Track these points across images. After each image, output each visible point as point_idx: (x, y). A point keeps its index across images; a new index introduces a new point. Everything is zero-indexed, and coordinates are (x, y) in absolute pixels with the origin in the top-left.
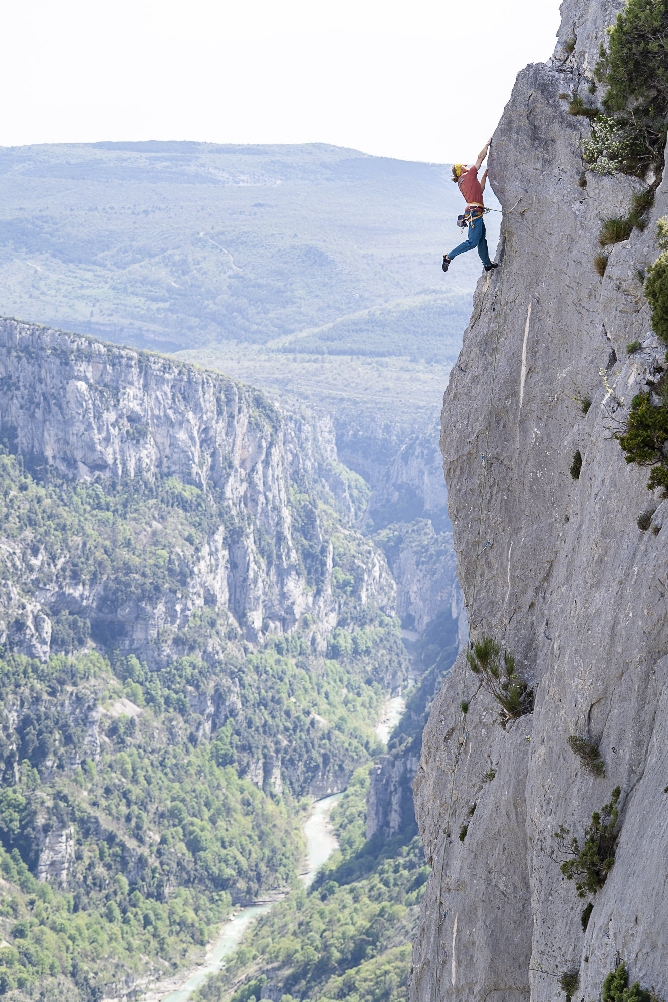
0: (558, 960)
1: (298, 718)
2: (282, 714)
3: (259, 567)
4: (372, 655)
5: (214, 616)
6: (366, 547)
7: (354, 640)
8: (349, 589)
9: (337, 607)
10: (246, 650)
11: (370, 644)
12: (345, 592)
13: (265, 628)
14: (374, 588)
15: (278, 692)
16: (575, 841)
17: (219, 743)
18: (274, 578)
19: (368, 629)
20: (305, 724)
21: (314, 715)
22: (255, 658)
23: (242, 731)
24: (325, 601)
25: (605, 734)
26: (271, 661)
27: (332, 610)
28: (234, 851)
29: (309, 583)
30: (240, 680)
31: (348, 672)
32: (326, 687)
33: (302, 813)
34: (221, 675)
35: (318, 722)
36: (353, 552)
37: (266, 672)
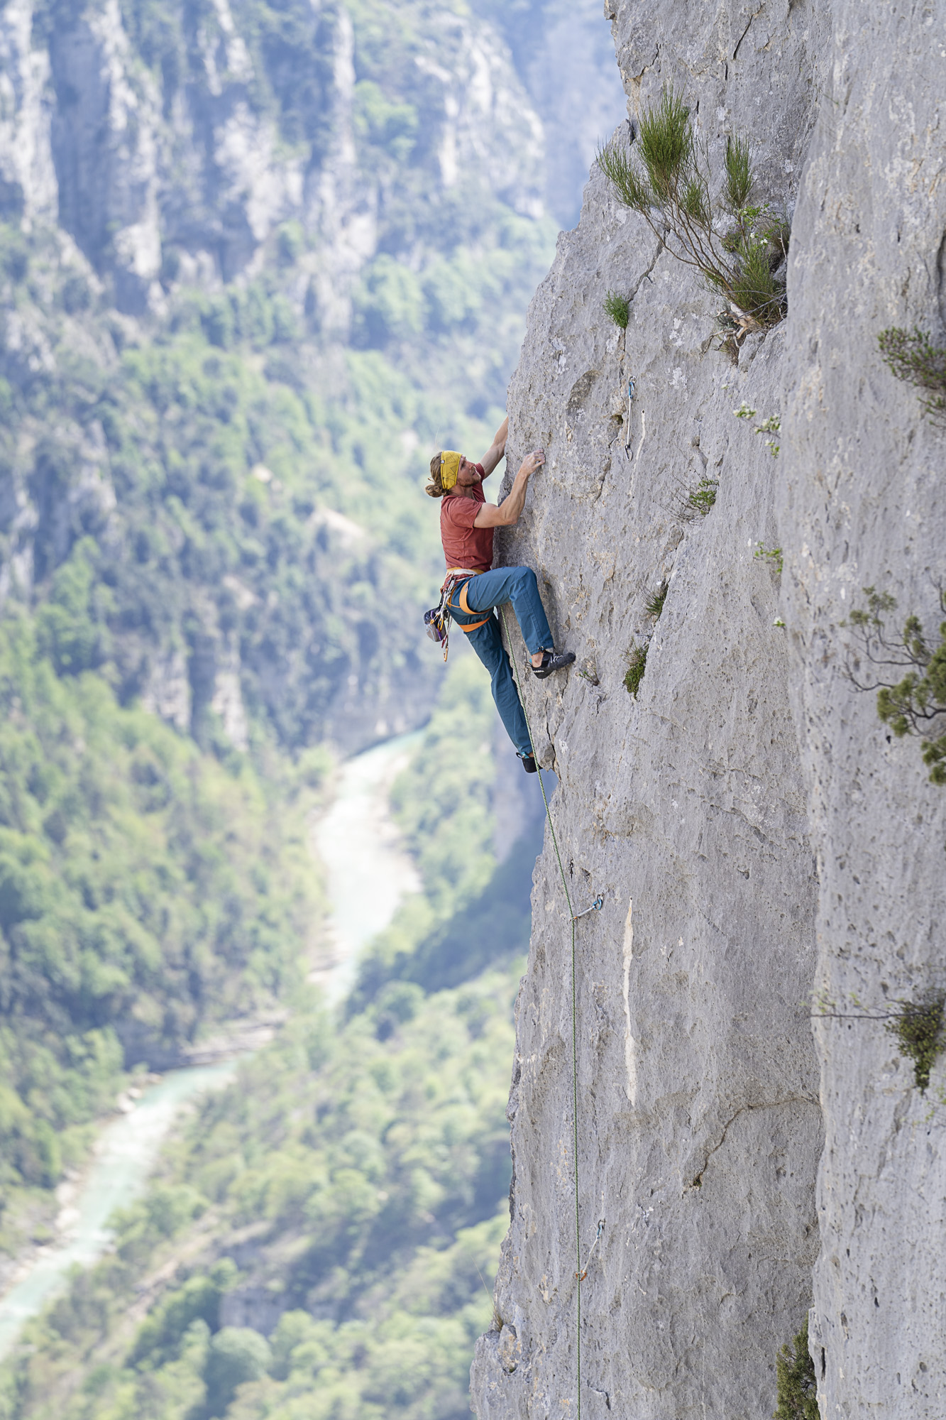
1: (279, 526)
2: (235, 516)
3: (141, 96)
4: (483, 330)
5: (20, 246)
6: (447, 20)
7: (429, 291)
8: (404, 143)
9: (372, 199)
10: (118, 339)
11: (475, 301)
12: (393, 154)
13: (169, 272)
14: (477, 140)
15: (218, 453)
17: (57, 610)
18: (184, 127)
19: (466, 256)
20: (300, 543)
21: (325, 515)
22: (144, 357)
23: (120, 571)
24: (338, 184)
26: (193, 367)
27: (361, 208)
28: (117, 915)
29: (287, 133)
30: (107, 425)
31: (417, 385)
32: (354, 432)
33: (308, 796)
34: (52, 415)
35: (339, 534)
36: (409, 37)
37: (180, 399)
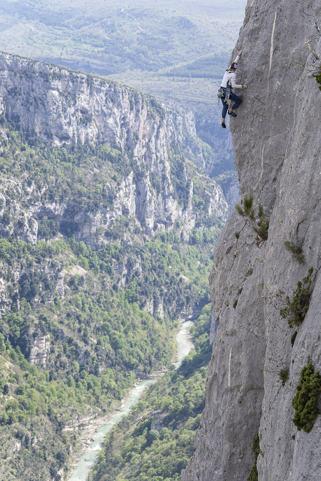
0: (279, 362)
1: (173, 277)
2: (164, 275)
3: (152, 194)
4: (214, 243)
5: (127, 221)
6: (211, 184)
7: (204, 234)
8: (202, 207)
9: (195, 217)
10: (145, 239)
12: (199, 209)
13: (155, 228)
14: (216, 206)
15: (162, 263)
16: (288, 298)
17: (129, 290)
18: (160, 200)
19: (213, 229)
20: (177, 280)
21: (182, 276)
22: (150, 244)
23: (142, 284)
24: (188, 213)
25: (305, 240)
26: (159, 246)
27: (192, 218)
28: (137, 349)
29: (179, 203)
30: (141, 256)
31: (201, 252)
32: (189, 260)
33: (175, 329)
34: (131, 253)
35: (184, 279)
36: (204, 187)
37: (155, 252)
